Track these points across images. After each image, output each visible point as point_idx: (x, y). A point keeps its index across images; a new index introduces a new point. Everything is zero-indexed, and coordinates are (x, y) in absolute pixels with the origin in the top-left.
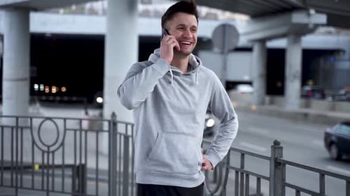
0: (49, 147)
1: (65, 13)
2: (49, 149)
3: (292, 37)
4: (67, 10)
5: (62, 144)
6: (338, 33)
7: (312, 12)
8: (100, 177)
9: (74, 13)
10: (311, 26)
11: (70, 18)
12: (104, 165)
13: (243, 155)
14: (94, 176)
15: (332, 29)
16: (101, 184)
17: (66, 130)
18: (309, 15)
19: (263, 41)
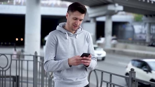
0: (3, 68)
1: (4, 4)
2: (3, 69)
3: (108, 16)
4: (5, 3)
5: (10, 67)
6: (126, 14)
7: (117, 5)
8: (29, 81)
9: (9, 4)
10: (116, 11)
11: (7, 6)
12: (31, 75)
13: (111, 75)
14: (26, 81)
15: (124, 13)
16: (29, 84)
17: (12, 60)
18: (115, 6)
19: (94, 18)
